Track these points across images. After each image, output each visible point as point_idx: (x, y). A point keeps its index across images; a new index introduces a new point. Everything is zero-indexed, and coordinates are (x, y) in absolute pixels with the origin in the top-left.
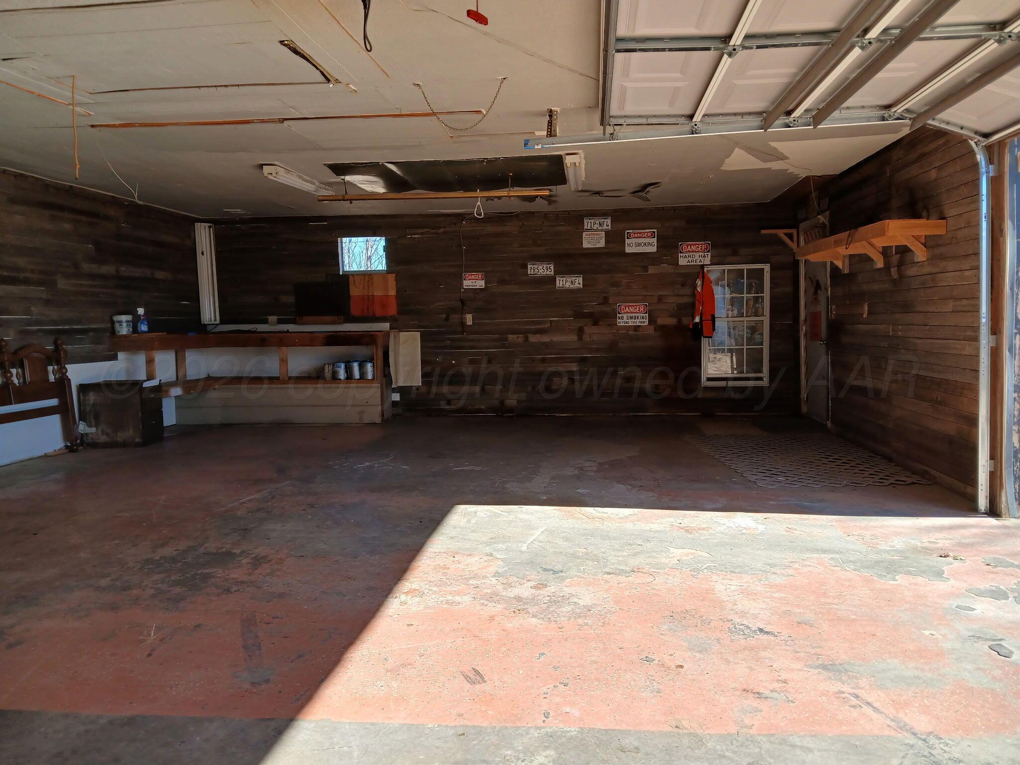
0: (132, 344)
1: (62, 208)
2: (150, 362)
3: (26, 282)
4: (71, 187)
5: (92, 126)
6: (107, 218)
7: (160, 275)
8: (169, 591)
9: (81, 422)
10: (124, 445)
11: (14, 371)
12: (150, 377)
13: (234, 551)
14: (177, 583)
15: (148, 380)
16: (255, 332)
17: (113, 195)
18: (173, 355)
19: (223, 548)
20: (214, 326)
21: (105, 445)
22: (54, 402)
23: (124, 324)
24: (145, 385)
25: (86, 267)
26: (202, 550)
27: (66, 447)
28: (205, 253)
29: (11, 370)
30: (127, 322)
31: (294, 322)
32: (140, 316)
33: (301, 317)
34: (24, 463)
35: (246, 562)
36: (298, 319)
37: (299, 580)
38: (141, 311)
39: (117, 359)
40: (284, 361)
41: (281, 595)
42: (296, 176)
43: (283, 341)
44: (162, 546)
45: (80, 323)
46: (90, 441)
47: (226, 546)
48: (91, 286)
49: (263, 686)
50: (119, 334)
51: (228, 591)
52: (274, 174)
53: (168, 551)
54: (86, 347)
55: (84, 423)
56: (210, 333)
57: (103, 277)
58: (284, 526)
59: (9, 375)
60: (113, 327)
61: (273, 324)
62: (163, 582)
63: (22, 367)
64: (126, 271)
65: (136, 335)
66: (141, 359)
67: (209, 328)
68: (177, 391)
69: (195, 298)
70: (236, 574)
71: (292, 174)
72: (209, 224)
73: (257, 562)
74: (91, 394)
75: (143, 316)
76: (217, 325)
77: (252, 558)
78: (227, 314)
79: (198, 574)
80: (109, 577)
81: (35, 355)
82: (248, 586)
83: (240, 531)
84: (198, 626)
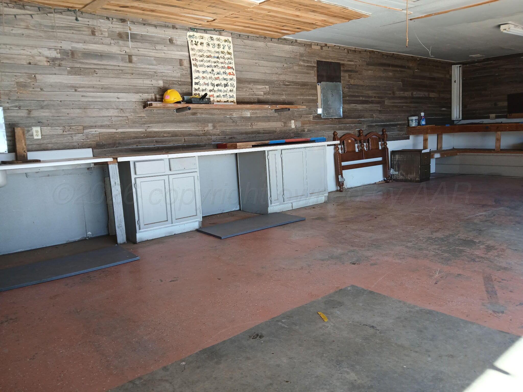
0: (416, 131)
1: (389, 65)
2: (425, 140)
3: (372, 102)
4: (393, 54)
5: (411, 20)
6: (409, 68)
7: (432, 95)
8: (442, 254)
9: (391, 169)
10: (411, 181)
11: (365, 144)
12: (425, 148)
13: (475, 241)
14: (445, 251)
15: (424, 149)
16: (482, 124)
17: (413, 55)
18: (436, 137)
19: (469, 238)
20: (458, 121)
21: (401, 181)
22: (380, 159)
23: (414, 121)
24: (423, 152)
25: (398, 93)
26: (457, 237)
27: (384, 180)
28: (456, 81)
29: (364, 143)
30: (415, 120)
31: (506, 117)
32: (422, 116)
33: (511, 114)
34: (366, 186)
35: (483, 247)
36: (508, 115)
37: (516, 263)
38: (422, 114)
39: (409, 139)
40: (498, 140)
41: (505, 269)
42: (521, 28)
43: (498, 128)
44: (436, 232)
45: (393, 121)
46: (395, 178)
47: (470, 237)
48: (400, 103)
49: (500, 314)
50: (411, 126)
51: (474, 260)
52: (507, 30)
53: (439, 235)
54: (395, 133)
55: (393, 169)
56: (456, 125)
57: (405, 98)
58: (503, 231)
59: (363, 146)
60: (408, 123)
61: (492, 119)
62: (438, 250)
63: (368, 142)
64: (416, 94)
65: (420, 126)
66: (421, 138)
67: (455, 122)
68: (437, 156)
69: (449, 107)
70: (477, 253)
71: (518, 27)
72: (460, 65)
73: (489, 248)
74: (397, 156)
75: (423, 117)
76: (460, 120)
77: (486, 246)
78: (466, 114)
79: (456, 249)
80: (412, 242)
81: (374, 136)
82: (485, 260)
83: (477, 231)
84: (460, 275)
